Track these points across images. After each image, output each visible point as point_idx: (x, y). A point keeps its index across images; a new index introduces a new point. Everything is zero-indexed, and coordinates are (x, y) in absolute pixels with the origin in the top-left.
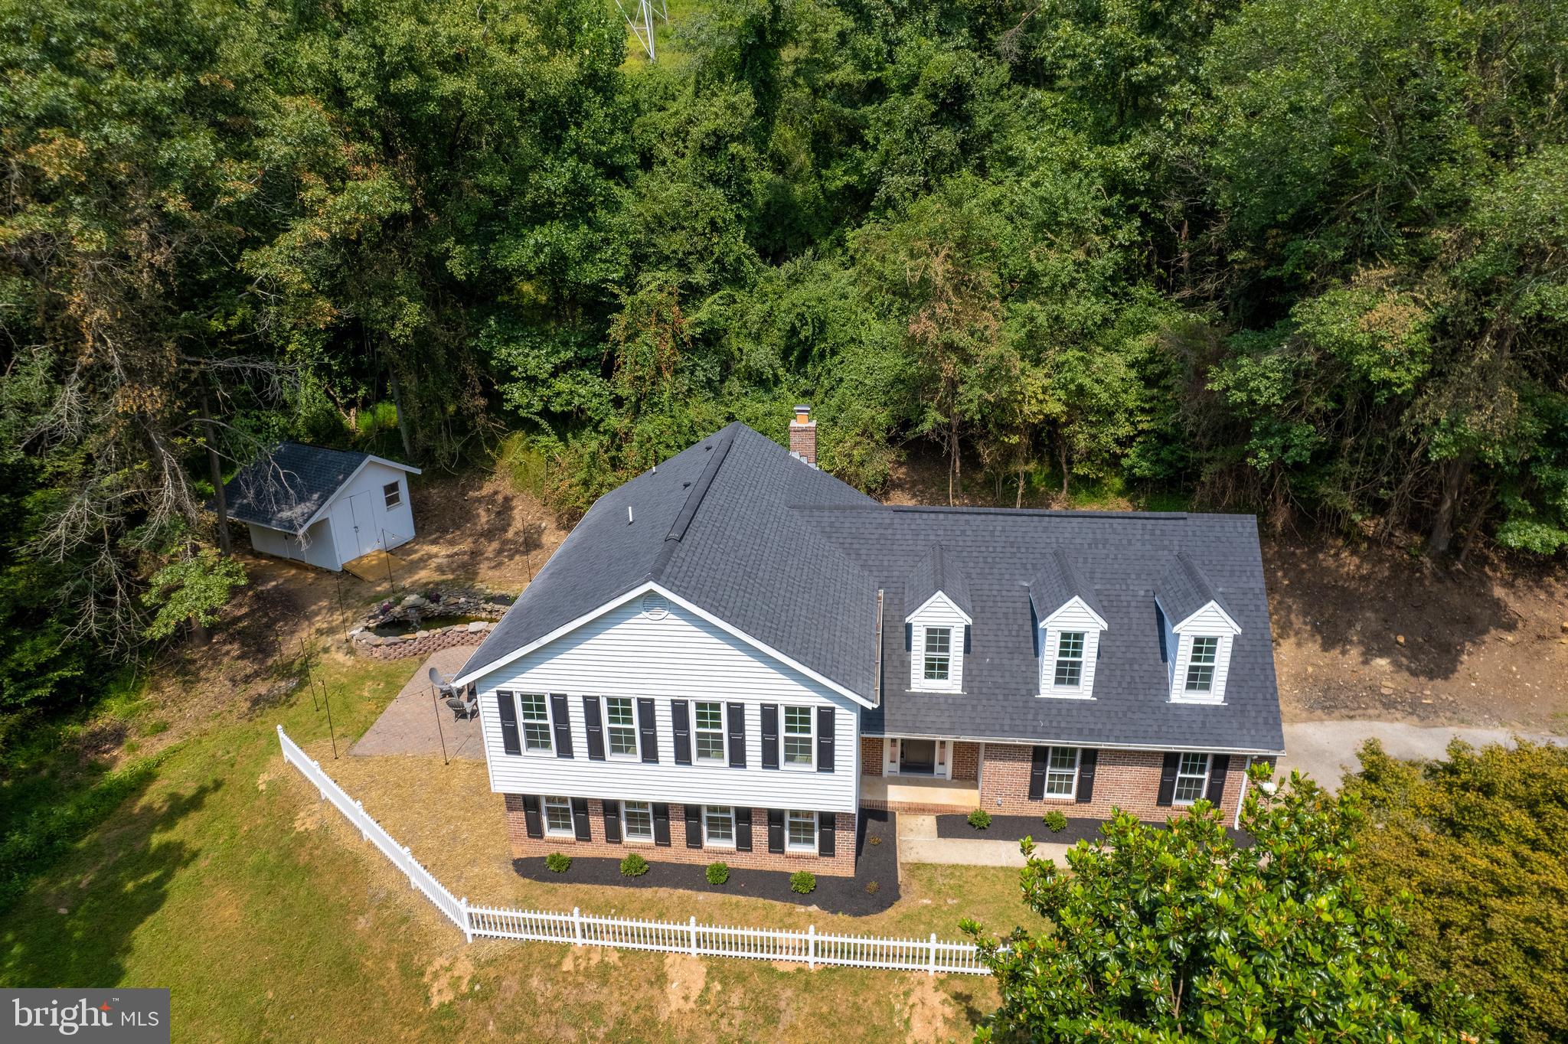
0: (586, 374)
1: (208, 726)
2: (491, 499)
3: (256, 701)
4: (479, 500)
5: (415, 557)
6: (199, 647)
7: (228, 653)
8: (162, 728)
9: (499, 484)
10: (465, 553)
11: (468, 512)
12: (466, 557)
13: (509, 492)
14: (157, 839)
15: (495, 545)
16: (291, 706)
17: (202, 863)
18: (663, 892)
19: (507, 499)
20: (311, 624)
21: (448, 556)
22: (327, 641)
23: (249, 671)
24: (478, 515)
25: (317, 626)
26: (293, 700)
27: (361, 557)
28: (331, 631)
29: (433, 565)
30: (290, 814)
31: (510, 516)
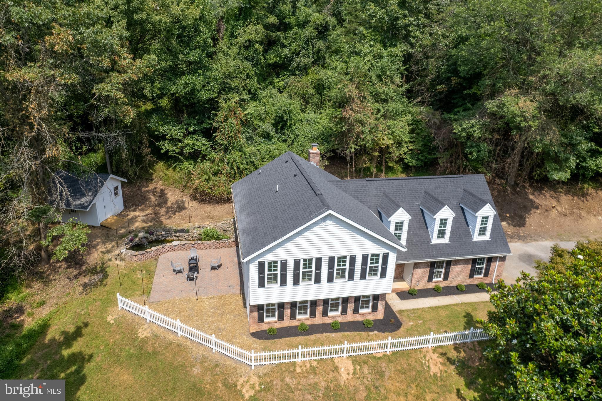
0: (197, 137)
1: (67, 299)
2: (154, 191)
3: (85, 286)
4: (148, 191)
5: (129, 217)
6: (44, 265)
7: (60, 267)
8: (42, 304)
9: (157, 184)
10: (151, 214)
11: (145, 197)
12: (153, 216)
13: (162, 187)
14: (66, 353)
15: (164, 210)
16: (105, 286)
17: (98, 359)
18: (318, 336)
19: (161, 190)
20: (97, 250)
21: (145, 216)
22: (107, 256)
23: (75, 273)
24: (150, 198)
25: (100, 250)
26: (104, 283)
27: (107, 219)
28: (108, 252)
29: (140, 220)
30: (133, 330)
31: (166, 198)
